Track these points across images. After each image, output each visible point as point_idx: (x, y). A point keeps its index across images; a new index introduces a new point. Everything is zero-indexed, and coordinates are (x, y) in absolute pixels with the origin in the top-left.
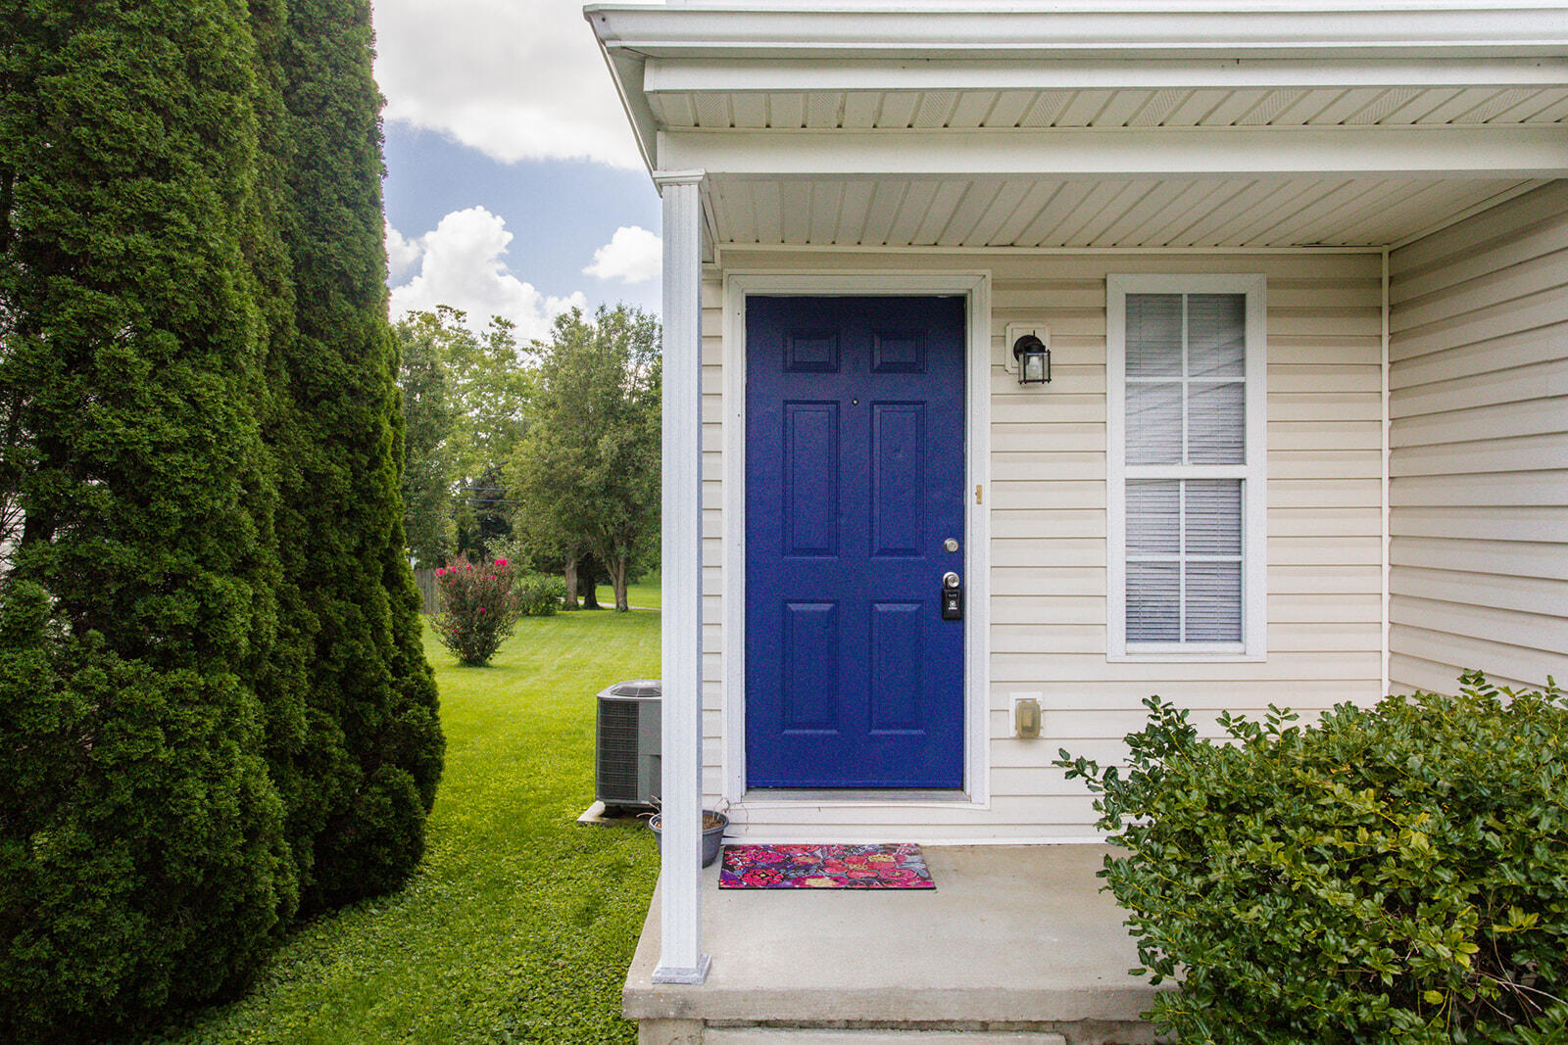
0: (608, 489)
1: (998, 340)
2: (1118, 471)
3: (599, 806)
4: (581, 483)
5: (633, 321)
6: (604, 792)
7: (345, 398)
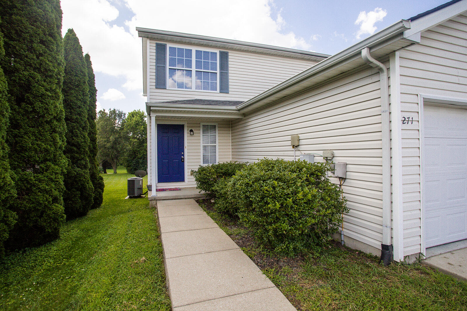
0: (112, 147)
1: (188, 130)
2: (202, 145)
3: (128, 197)
4: (106, 146)
5: (117, 112)
6: (129, 194)
7: (92, 134)
